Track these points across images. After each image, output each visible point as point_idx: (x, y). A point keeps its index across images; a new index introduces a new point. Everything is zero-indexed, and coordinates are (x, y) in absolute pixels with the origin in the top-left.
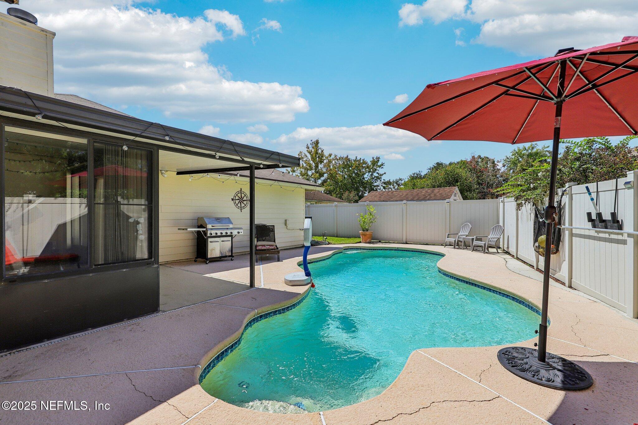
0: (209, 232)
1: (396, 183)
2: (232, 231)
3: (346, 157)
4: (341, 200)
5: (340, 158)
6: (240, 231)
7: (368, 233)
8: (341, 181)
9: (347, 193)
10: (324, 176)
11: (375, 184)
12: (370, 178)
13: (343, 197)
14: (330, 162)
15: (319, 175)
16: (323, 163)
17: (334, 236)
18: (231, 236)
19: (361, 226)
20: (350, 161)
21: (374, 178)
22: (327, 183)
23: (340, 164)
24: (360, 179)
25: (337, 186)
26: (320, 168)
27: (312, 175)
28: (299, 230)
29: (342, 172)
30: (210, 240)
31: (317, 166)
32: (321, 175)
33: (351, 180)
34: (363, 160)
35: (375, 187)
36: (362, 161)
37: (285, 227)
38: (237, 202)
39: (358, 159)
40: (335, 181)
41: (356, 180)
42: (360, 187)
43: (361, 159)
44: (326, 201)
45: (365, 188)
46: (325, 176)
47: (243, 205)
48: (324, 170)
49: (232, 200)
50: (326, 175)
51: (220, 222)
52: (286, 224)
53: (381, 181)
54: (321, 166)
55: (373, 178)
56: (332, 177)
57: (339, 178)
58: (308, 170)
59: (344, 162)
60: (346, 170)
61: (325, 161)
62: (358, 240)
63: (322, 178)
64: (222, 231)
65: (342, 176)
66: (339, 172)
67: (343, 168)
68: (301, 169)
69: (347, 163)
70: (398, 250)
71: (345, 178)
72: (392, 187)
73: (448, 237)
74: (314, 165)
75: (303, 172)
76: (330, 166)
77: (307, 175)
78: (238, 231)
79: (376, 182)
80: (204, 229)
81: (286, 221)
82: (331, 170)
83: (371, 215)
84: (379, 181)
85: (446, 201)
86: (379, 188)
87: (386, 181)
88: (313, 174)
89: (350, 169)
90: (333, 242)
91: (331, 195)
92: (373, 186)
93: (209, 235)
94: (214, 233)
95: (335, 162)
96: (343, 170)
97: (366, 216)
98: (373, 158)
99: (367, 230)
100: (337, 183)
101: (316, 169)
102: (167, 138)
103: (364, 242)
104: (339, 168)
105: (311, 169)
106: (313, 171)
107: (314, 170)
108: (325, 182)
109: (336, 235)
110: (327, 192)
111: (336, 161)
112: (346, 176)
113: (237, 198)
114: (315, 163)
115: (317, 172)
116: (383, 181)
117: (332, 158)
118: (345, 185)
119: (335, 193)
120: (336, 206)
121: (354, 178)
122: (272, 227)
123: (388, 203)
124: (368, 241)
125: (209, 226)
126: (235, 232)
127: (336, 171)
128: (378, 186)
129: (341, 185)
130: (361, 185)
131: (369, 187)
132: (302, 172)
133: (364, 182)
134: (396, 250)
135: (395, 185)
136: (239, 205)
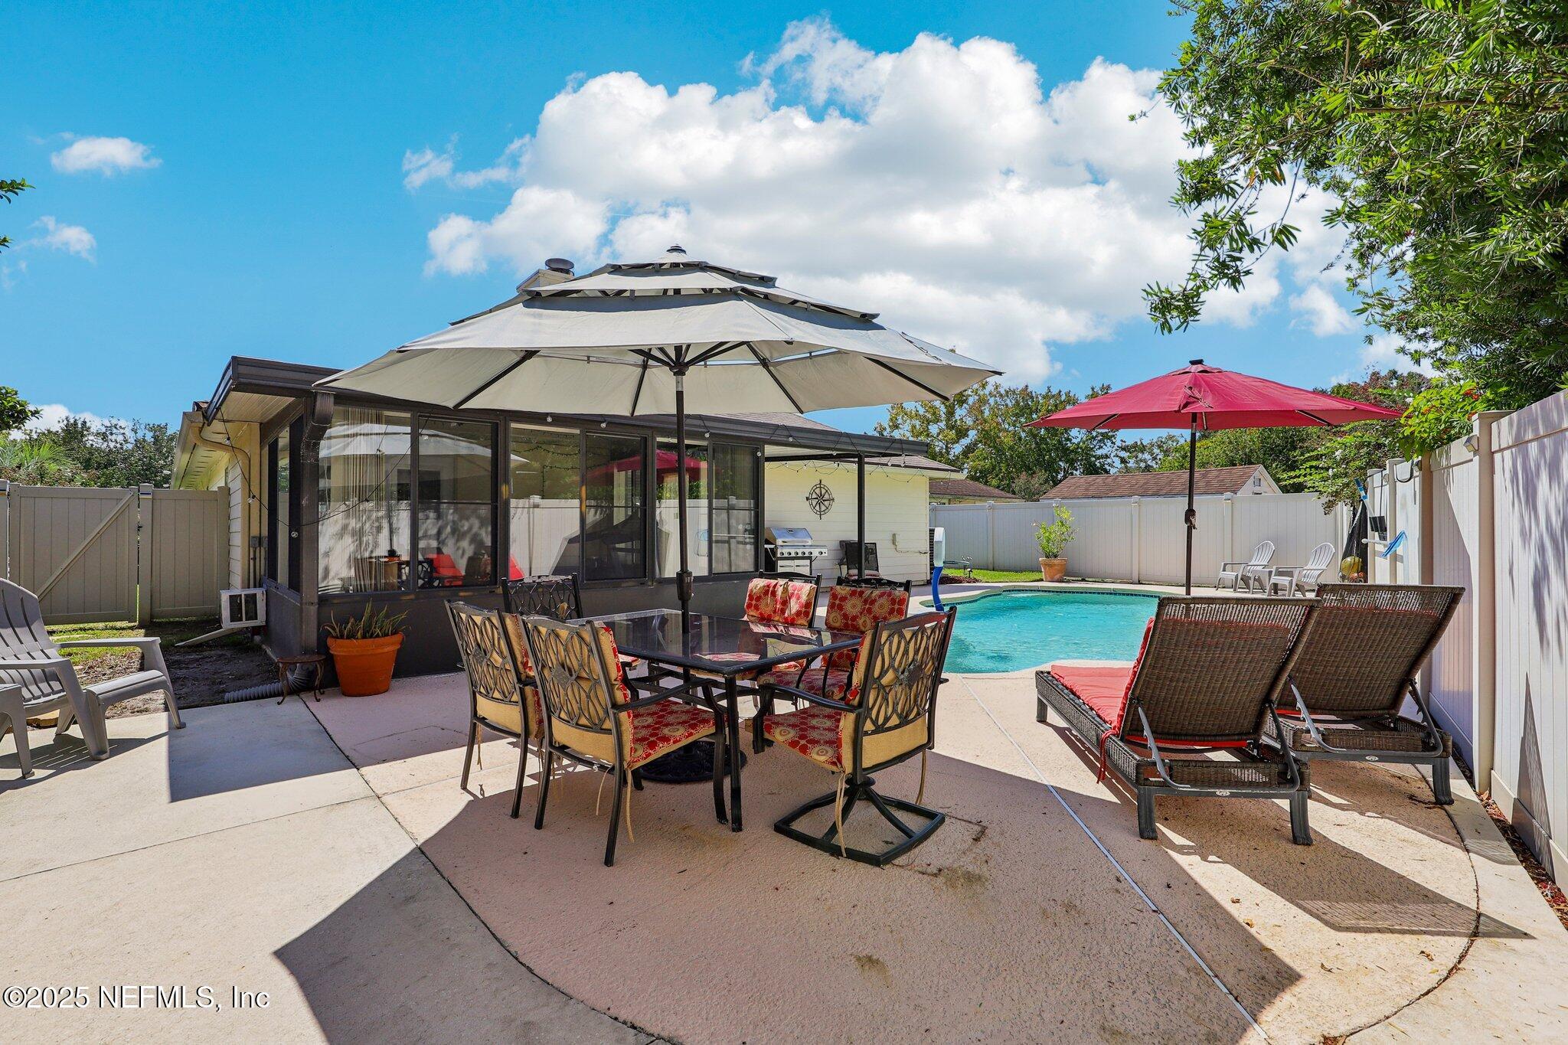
0: (779, 551)
1: (1159, 447)
2: (812, 550)
3: (1022, 390)
4: (1010, 495)
5: (1007, 392)
6: (823, 550)
7: (1056, 561)
8: (1011, 448)
9: (1024, 476)
10: (968, 436)
11: (1099, 452)
12: (1084, 439)
13: (1014, 485)
14: (982, 401)
15: (957, 434)
16: (965, 405)
17: (987, 569)
18: (810, 558)
19: (1043, 549)
20: (1032, 397)
21: (1096, 436)
22: (977, 453)
23: (1007, 405)
24: (1060, 442)
25: (1001, 458)
26: (957, 417)
27: (938, 434)
28: (918, 554)
29: (1014, 426)
30: (780, 563)
31: (951, 413)
32: (962, 433)
33: (1037, 443)
34: (1068, 394)
35: (1098, 458)
36: (1063, 398)
37: (893, 546)
38: (814, 502)
39: (1054, 391)
40: (995, 447)
41: (1047, 444)
42: (1060, 460)
43: (1060, 392)
44: (971, 498)
45: (1071, 463)
46: (970, 437)
47: (823, 508)
48: (969, 421)
49: (807, 499)
50: (972, 434)
51: (793, 535)
52: (894, 543)
53: (1113, 443)
54: (960, 412)
55: (1094, 438)
56: (987, 437)
57: (1007, 440)
58: (929, 422)
59: (1017, 402)
60: (1023, 420)
61: (971, 401)
62: (1037, 576)
63: (965, 442)
64: (798, 551)
65: (1014, 434)
66: (1007, 426)
67: (1016, 415)
68: (914, 422)
69: (1025, 403)
70: (1115, 594)
71: (1020, 439)
72: (1147, 456)
73: (1224, 570)
74: (945, 410)
75: (918, 427)
76: (982, 412)
77: (928, 435)
78: (820, 550)
79: (1101, 447)
80: (772, 546)
81: (894, 535)
82: (985, 421)
83: (1063, 525)
84: (1109, 444)
85: (1224, 497)
86: (1109, 460)
87: (1127, 444)
88: (941, 431)
89: (1034, 416)
90: (985, 579)
91: (986, 483)
92: (1094, 456)
93: (779, 555)
94: (786, 551)
95: (996, 402)
96: (1015, 421)
97: (1054, 528)
98: (1093, 389)
99: (1056, 556)
100: (1000, 451)
101: (948, 420)
102: (791, 439)
103: (1049, 579)
104: (1005, 415)
105: (937, 420)
106: (942, 425)
107: (944, 423)
108: (969, 450)
109: (991, 567)
110: (976, 473)
111: (998, 399)
112: (1023, 435)
113: (814, 496)
114: (946, 407)
115: (952, 428)
116: (1118, 443)
117: (987, 392)
118: (1020, 456)
119: (997, 475)
120: (992, 508)
121: (1043, 439)
122: (873, 546)
123: (1104, 500)
124: (1057, 577)
125: (779, 542)
126: (815, 553)
127: (998, 424)
128: (1107, 457)
129: (1011, 456)
130: (1062, 457)
131: (1082, 460)
132: (915, 427)
133: (1068, 449)
134: (1111, 594)
135: (1156, 451)
136: (817, 508)
